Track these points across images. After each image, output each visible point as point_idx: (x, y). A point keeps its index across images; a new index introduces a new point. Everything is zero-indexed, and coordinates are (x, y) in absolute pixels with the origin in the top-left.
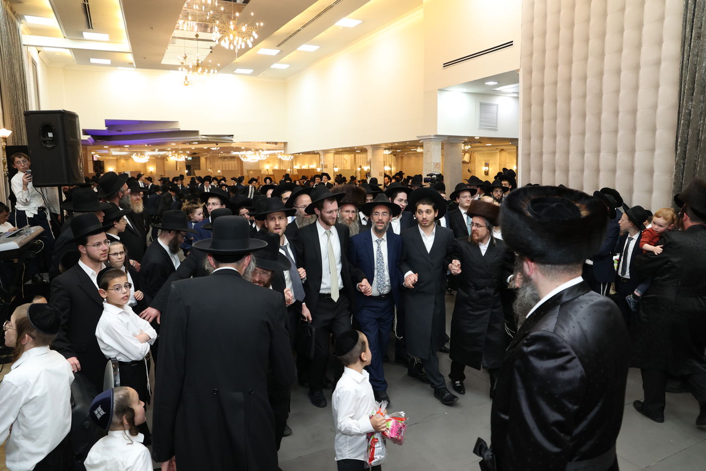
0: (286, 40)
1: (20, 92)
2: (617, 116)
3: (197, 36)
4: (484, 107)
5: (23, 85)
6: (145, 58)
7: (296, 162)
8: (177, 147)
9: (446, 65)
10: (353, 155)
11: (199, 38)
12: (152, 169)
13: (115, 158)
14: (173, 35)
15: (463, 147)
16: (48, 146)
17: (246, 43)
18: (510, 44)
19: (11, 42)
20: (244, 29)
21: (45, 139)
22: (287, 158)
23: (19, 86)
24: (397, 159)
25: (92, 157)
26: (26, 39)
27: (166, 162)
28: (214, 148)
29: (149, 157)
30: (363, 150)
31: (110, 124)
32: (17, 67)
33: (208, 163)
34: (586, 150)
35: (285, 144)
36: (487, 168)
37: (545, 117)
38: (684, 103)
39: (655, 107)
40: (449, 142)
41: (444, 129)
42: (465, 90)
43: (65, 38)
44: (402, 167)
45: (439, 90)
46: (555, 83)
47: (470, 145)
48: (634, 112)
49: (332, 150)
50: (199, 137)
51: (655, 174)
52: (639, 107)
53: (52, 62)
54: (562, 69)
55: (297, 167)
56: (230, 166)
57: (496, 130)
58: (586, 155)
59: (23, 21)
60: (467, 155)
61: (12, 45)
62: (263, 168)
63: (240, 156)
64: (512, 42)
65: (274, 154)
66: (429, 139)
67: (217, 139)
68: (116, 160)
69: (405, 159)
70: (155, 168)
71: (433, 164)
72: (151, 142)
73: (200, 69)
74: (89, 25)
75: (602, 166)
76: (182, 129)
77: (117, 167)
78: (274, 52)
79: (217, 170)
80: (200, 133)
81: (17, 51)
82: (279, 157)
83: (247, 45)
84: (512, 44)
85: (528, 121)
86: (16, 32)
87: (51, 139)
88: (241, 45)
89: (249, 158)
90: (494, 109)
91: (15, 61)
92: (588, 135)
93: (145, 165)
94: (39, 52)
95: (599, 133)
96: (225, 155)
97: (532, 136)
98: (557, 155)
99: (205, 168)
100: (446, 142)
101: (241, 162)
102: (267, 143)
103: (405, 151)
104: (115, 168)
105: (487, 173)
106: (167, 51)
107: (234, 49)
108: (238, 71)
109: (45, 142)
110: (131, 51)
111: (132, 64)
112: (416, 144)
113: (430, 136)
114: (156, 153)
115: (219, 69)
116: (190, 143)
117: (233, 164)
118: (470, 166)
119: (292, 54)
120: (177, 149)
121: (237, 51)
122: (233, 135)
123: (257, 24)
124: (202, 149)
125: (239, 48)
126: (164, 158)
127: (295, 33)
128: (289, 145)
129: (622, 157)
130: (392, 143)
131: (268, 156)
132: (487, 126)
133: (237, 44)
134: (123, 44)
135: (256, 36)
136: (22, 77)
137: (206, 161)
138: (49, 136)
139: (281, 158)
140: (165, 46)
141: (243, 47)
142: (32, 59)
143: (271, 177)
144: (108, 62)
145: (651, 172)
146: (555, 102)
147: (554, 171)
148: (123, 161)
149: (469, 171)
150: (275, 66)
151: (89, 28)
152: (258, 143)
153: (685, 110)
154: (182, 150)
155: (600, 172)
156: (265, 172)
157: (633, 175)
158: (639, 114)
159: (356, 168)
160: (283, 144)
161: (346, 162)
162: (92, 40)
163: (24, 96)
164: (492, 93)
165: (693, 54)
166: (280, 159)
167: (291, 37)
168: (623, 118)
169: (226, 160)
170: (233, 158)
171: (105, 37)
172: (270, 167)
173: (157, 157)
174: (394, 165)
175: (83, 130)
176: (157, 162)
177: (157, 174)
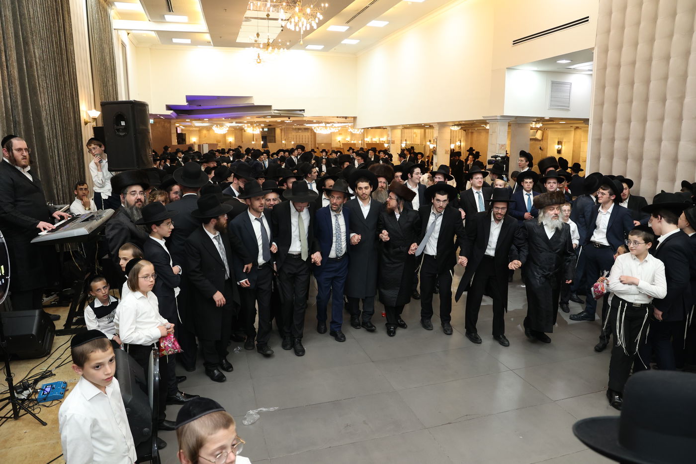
0: (355, 17)
1: (109, 75)
3: (268, 15)
4: (556, 86)
5: (113, 67)
6: (221, 37)
7: (367, 135)
8: (252, 120)
9: (516, 42)
10: (423, 130)
11: (270, 17)
12: (231, 139)
13: (198, 129)
14: (245, 16)
15: (533, 125)
16: (121, 134)
17: (311, 25)
18: (585, 20)
19: (102, 29)
20: (308, 11)
21: (118, 127)
22: (357, 132)
23: (109, 69)
24: (467, 135)
25: (176, 129)
26: (116, 23)
27: (243, 133)
28: (287, 120)
29: (227, 129)
30: (431, 127)
31: (190, 99)
32: (107, 50)
33: (283, 134)
34: (663, 137)
35: (355, 118)
36: (560, 146)
37: (619, 100)
40: (517, 123)
41: (511, 109)
42: (536, 68)
43: (149, 21)
44: (471, 143)
45: (507, 68)
46: (634, 63)
47: (542, 123)
49: (399, 126)
50: (272, 112)
53: (139, 43)
54: (642, 47)
55: (368, 139)
56: (304, 137)
57: (568, 110)
58: (664, 143)
59: (113, 7)
60: (540, 132)
61: (102, 31)
62: (335, 140)
63: (313, 128)
64: (588, 17)
65: (345, 127)
66: (494, 120)
67: (290, 113)
68: (199, 130)
69: (475, 135)
70: (234, 139)
71: (498, 145)
72: (230, 116)
73: (270, 48)
74: (170, 9)
75: (680, 156)
76: (256, 104)
77: (200, 137)
78: (344, 28)
79: (291, 142)
80: (273, 108)
81: (107, 36)
82: (349, 130)
83: (312, 27)
84: (588, 20)
85: (600, 104)
86: (107, 18)
87: (123, 128)
88: (306, 27)
89: (321, 131)
90: (567, 87)
91: (105, 46)
92: (667, 121)
93: (224, 136)
94: (128, 34)
95: (680, 119)
96: (299, 127)
97: (604, 120)
98: (631, 142)
99: (280, 139)
100: (513, 122)
101: (315, 134)
102: (337, 117)
103: (474, 127)
104: (198, 138)
105: (559, 152)
106: (240, 30)
107: (300, 31)
108: (309, 47)
109: (118, 130)
110: (208, 31)
111: (210, 42)
112: (484, 122)
113: (496, 116)
114: (234, 124)
115: (288, 48)
116: (265, 117)
117: (307, 134)
118: (542, 144)
119: (362, 30)
120: (252, 122)
121: (302, 32)
122: (304, 110)
123: (322, 5)
124: (276, 122)
125: (304, 29)
126: (242, 130)
127: (363, 10)
128: (358, 120)
130: (459, 122)
131: (340, 128)
132: (558, 106)
133: (303, 25)
134: (201, 25)
135: (321, 17)
136: (112, 60)
137: (281, 133)
138: (122, 124)
139: (352, 131)
140: (239, 25)
141: (308, 28)
142: (122, 41)
143: (341, 150)
144: (188, 41)
146: (632, 84)
147: (626, 159)
148: (205, 132)
149: (540, 148)
150: (346, 41)
151: (170, 11)
152: (330, 117)
154: (257, 122)
155: (678, 162)
156: (337, 144)
159: (426, 143)
160: (353, 118)
161: (416, 136)
162: (173, 22)
163: (113, 77)
164: (566, 71)
166: (351, 133)
167: (359, 13)
169: (300, 131)
170: (307, 129)
171: (184, 19)
172: (342, 139)
173: (235, 128)
174: (463, 141)
175: (166, 105)
176: (235, 133)
177: (235, 145)
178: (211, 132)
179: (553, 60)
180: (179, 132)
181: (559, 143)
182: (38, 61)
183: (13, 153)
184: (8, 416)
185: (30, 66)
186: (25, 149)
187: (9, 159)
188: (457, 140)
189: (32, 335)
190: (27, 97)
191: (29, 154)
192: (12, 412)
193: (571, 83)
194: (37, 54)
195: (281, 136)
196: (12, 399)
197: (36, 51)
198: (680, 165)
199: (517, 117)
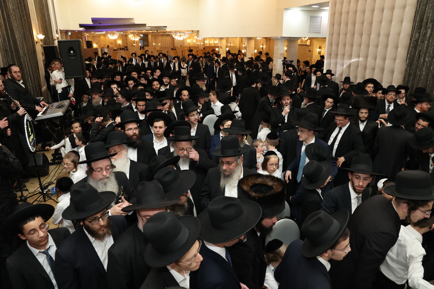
1: (45, 9)
2: (379, 37)
4: (312, 18)
7: (206, 41)
12: (120, 42)
13: (98, 36)
16: (72, 58)
22: (200, 39)
25: (85, 38)
27: (128, 38)
29: (118, 36)
31: (94, 20)
33: (153, 38)
35: (198, 31)
36: (320, 50)
37: (341, 33)
38: (414, 34)
39: (399, 34)
40: (291, 40)
41: (286, 33)
42: (301, 9)
45: (285, 9)
46: (348, 13)
48: (388, 36)
49: (224, 38)
50: (147, 28)
51: (395, 74)
52: (391, 33)
56: (166, 40)
57: (320, 33)
58: (361, 58)
60: (309, 41)
62: (187, 42)
63: (172, 35)
66: (277, 39)
67: (158, 28)
70: (122, 42)
71: (279, 54)
75: (368, 66)
76: (136, 23)
79: (158, 44)
80: (147, 25)
82: (195, 38)
85: (332, 34)
90: (319, 19)
92: (362, 47)
93: (115, 40)
95: (368, 46)
97: (333, 43)
98: (345, 56)
99: (151, 42)
100: (288, 40)
101: (173, 38)
102: (187, 31)
109: (70, 56)
113: (278, 37)
116: (142, 30)
117: (169, 38)
118: (310, 48)
120: (134, 33)
122: (166, 27)
124: (149, 32)
128: (200, 32)
129: (379, 61)
132: (315, 31)
137: (152, 37)
138: (71, 53)
139: (197, 38)
145: (392, 72)
146: (347, 24)
148: (102, 37)
149: (309, 51)
153: (414, 38)
155: (366, 69)
156: (188, 44)
157: (383, 73)
158: (390, 37)
159: (242, 45)
161: (236, 41)
163: (47, 10)
164: (319, 10)
165: (423, 4)
168: (382, 38)
169: (164, 36)
170: (169, 35)
172: (191, 41)
173: (122, 35)
174: (265, 45)
175: (79, 24)
176: (122, 38)
177: (123, 46)
178: (106, 37)
179: (310, 6)
180: (87, 40)
181: (320, 48)
182: (12, 11)
183: (12, 74)
184: (41, 200)
185: (8, 15)
186: (19, 72)
187: (11, 77)
188: (261, 44)
189: (41, 165)
190: (9, 34)
191: (21, 74)
192: (42, 198)
193: (322, 17)
194: (11, 7)
195: (152, 39)
196: (42, 193)
197: (10, 5)
198: (367, 70)
199: (290, 37)
